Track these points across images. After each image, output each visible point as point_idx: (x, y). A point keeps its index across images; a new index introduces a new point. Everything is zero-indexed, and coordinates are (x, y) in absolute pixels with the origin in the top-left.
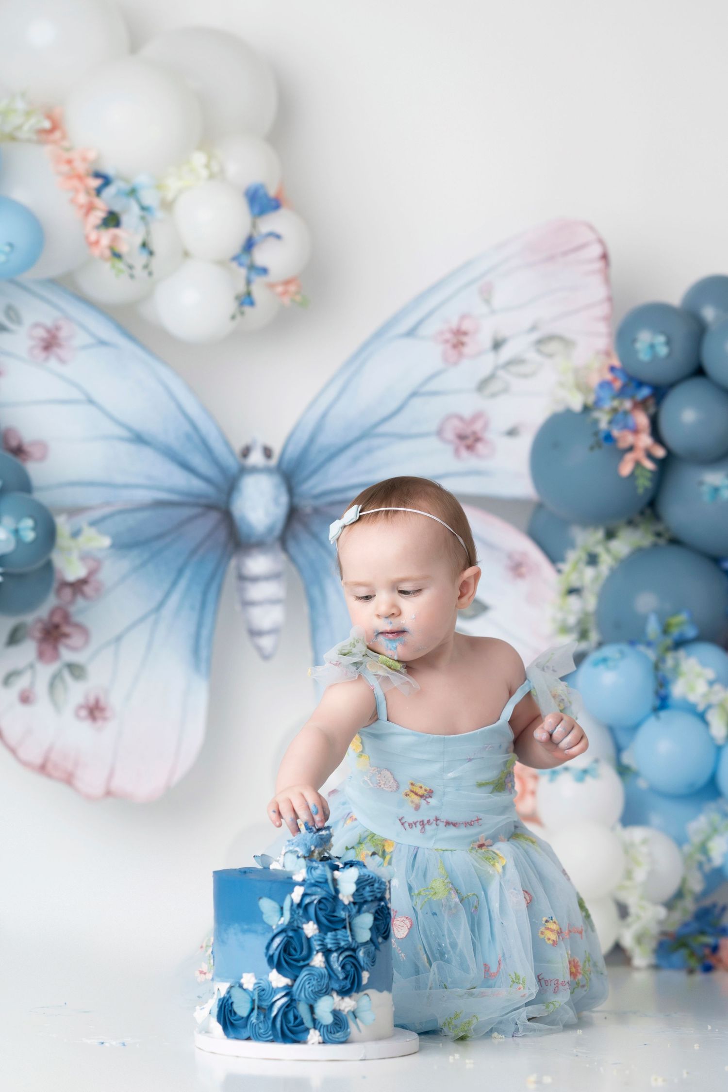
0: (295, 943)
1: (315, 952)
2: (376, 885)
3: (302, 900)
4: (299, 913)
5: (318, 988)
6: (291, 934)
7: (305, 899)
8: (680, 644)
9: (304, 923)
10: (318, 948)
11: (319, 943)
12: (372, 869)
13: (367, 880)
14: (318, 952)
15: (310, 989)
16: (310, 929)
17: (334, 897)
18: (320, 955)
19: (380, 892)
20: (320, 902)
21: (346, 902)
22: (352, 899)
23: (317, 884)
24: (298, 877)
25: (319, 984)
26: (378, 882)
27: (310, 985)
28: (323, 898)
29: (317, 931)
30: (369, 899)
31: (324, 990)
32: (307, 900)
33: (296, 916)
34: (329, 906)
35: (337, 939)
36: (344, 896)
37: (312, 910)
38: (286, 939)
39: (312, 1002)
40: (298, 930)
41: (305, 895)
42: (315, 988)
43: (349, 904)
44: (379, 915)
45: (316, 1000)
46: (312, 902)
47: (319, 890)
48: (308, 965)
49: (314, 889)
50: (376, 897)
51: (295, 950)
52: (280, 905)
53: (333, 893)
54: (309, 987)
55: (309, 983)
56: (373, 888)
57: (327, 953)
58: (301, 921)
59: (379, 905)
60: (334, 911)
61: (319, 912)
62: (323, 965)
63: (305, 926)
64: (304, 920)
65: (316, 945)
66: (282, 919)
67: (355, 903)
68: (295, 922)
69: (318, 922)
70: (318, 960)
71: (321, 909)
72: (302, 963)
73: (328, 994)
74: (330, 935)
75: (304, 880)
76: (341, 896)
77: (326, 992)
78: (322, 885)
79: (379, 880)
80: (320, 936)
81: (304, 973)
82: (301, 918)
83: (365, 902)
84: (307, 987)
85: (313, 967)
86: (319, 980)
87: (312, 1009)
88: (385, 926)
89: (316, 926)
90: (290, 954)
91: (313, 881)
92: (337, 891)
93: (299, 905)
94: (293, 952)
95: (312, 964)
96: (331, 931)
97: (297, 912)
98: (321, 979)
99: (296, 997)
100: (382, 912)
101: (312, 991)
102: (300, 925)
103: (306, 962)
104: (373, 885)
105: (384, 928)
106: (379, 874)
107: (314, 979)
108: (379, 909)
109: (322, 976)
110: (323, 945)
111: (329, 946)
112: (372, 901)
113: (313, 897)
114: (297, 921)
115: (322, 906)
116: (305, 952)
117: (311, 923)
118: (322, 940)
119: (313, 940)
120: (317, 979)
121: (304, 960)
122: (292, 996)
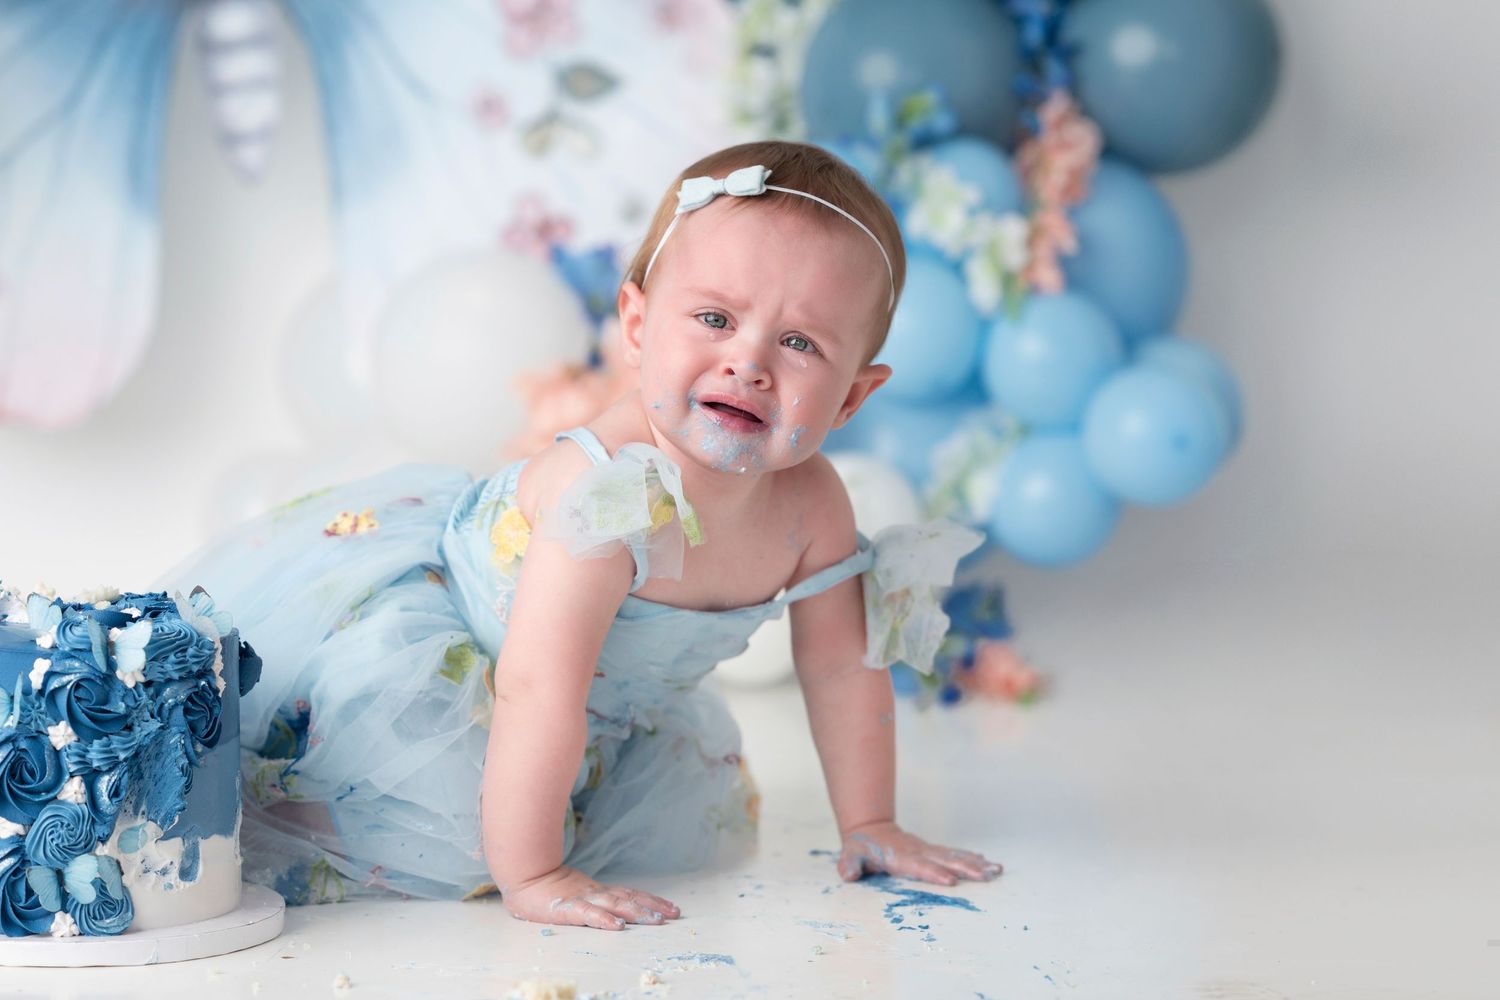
0: (32, 761)
1: (67, 777)
2: (191, 651)
3: (45, 684)
4: (40, 707)
5: (68, 840)
6: (23, 745)
7: (50, 682)
8: (926, 143)
9: (50, 725)
10: (73, 768)
11: (77, 759)
12: (189, 620)
13: (174, 642)
14: (72, 776)
15: (55, 843)
16: (61, 735)
17: (109, 677)
18: (77, 780)
19: (198, 663)
20: (77, 686)
21: (130, 684)
22: (142, 679)
23: (73, 654)
24: (45, 642)
25: (72, 833)
26: (197, 645)
27: (55, 835)
28: (82, 680)
29: (75, 738)
30: (176, 676)
31: (83, 844)
32: (54, 684)
33: (34, 713)
34: (95, 694)
35: (111, 752)
36: (125, 674)
37: (62, 700)
38: (13, 753)
39: (59, 865)
40: (38, 737)
41: (50, 675)
42: (63, 841)
43: (135, 687)
44: (194, 702)
45: (66, 863)
46: (63, 687)
47: (77, 664)
48: (55, 798)
49: (68, 663)
50: (191, 672)
51: (32, 774)
52: (9, 694)
53: (103, 668)
54: (52, 840)
55: (51, 834)
56: (185, 656)
57: (91, 777)
58: (43, 721)
59: (197, 686)
60: (106, 701)
61: (75, 705)
62: (82, 798)
63: (51, 730)
64: (49, 719)
65: (70, 764)
66: (11, 717)
67: (148, 684)
68: (33, 723)
69: (74, 722)
70: (73, 791)
71: (79, 699)
72: (44, 797)
73: (89, 851)
74: (97, 744)
75: (54, 647)
76: (119, 674)
77: (86, 846)
78: (81, 656)
79: (198, 641)
80: (78, 747)
81: (46, 813)
82: (43, 716)
83: (169, 681)
84: (49, 839)
85: (63, 802)
86: (72, 826)
87: (60, 876)
88: (209, 722)
89: (70, 730)
90: (23, 781)
91: (67, 649)
92: (111, 665)
93: (41, 692)
94: (27, 776)
95: (61, 797)
96: (100, 738)
97: (37, 705)
98: (77, 825)
99: (30, 857)
100: (203, 698)
101: (57, 845)
102: (42, 729)
103: (51, 795)
104: (185, 650)
105: (207, 727)
106: (200, 629)
107: (62, 824)
108: (196, 693)
109: (78, 818)
110: (84, 762)
111: (95, 764)
112: (181, 679)
113: (65, 679)
114: (36, 720)
115: (81, 693)
116: (49, 777)
117: (63, 724)
118: (82, 755)
119: (64, 754)
120: (69, 825)
121: (48, 791)
122: (23, 855)
